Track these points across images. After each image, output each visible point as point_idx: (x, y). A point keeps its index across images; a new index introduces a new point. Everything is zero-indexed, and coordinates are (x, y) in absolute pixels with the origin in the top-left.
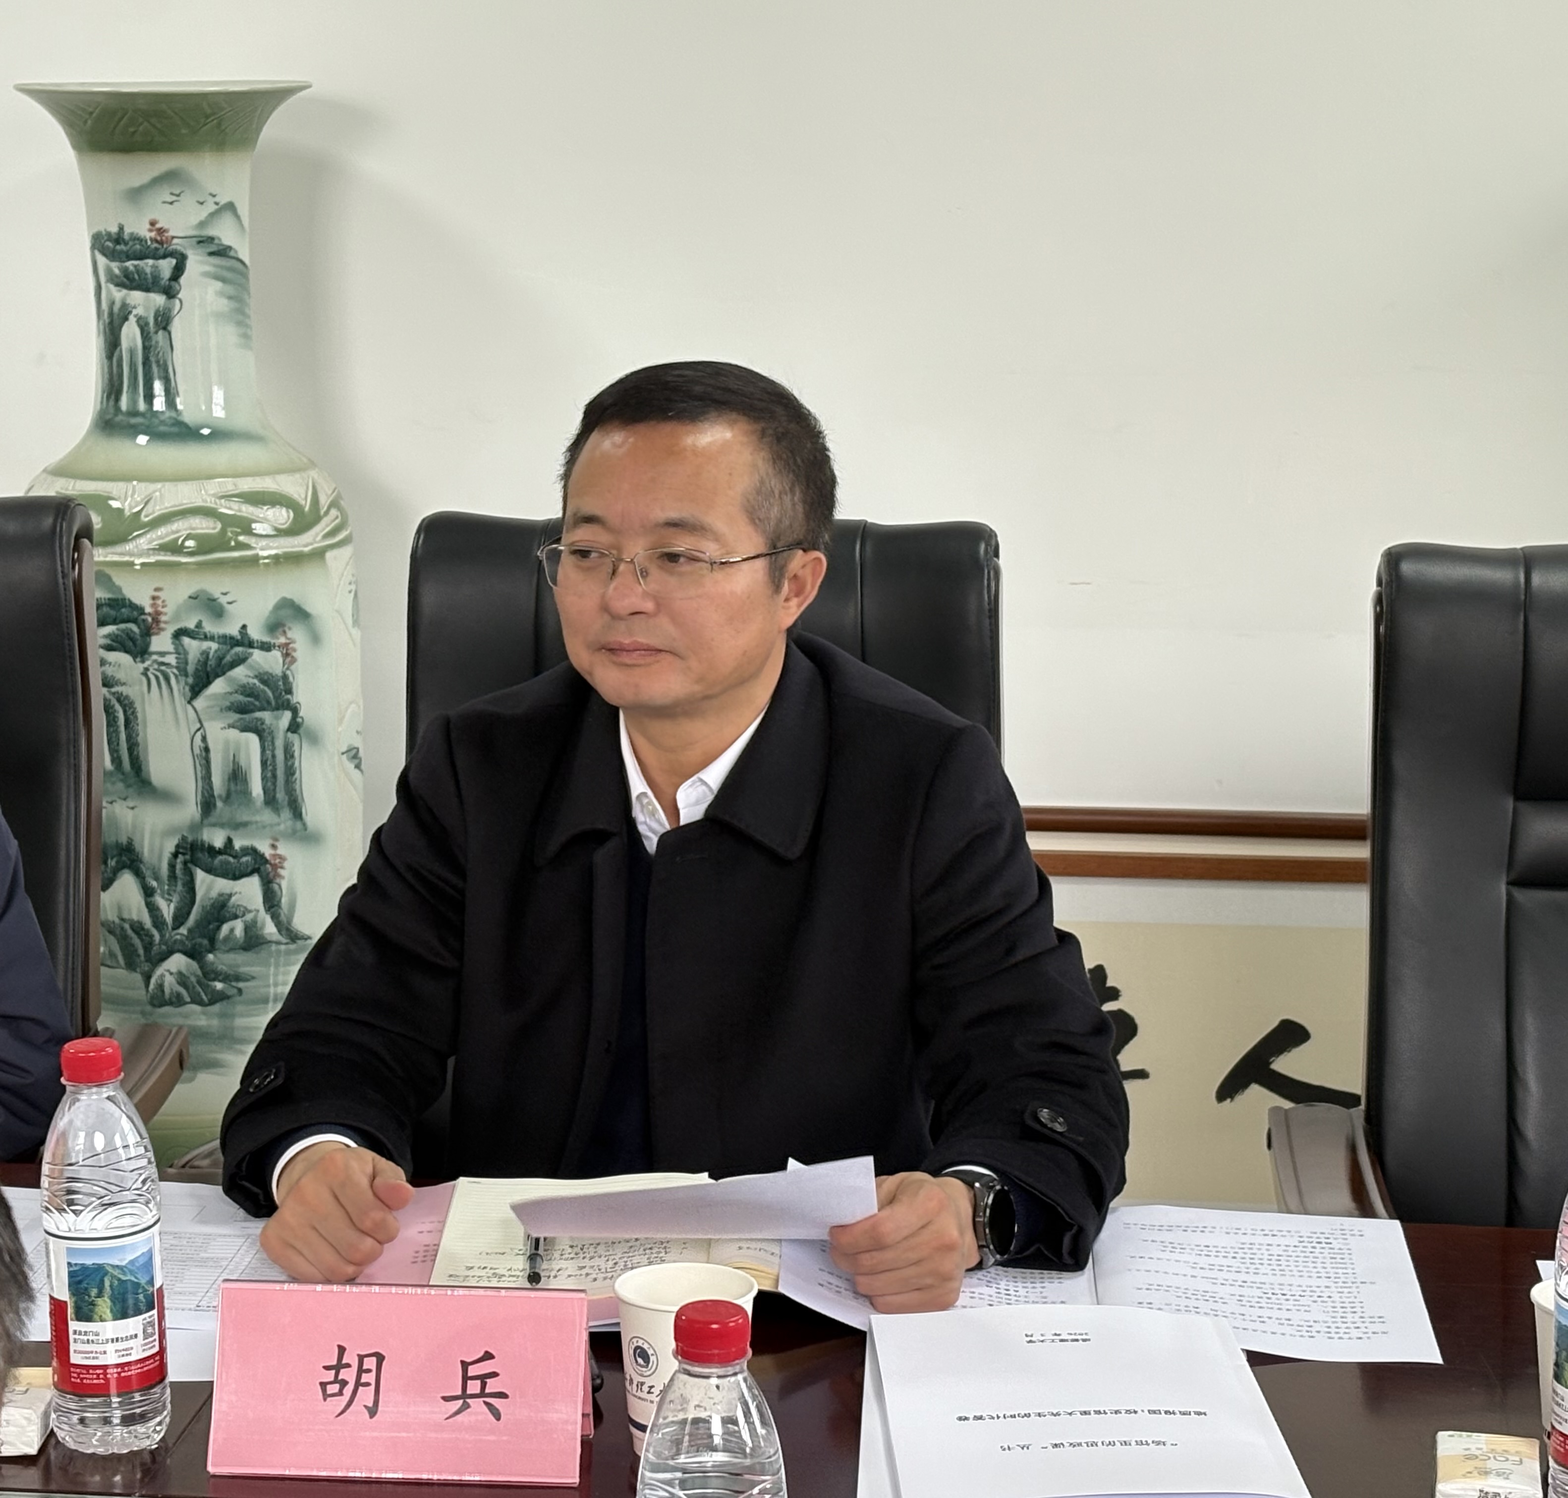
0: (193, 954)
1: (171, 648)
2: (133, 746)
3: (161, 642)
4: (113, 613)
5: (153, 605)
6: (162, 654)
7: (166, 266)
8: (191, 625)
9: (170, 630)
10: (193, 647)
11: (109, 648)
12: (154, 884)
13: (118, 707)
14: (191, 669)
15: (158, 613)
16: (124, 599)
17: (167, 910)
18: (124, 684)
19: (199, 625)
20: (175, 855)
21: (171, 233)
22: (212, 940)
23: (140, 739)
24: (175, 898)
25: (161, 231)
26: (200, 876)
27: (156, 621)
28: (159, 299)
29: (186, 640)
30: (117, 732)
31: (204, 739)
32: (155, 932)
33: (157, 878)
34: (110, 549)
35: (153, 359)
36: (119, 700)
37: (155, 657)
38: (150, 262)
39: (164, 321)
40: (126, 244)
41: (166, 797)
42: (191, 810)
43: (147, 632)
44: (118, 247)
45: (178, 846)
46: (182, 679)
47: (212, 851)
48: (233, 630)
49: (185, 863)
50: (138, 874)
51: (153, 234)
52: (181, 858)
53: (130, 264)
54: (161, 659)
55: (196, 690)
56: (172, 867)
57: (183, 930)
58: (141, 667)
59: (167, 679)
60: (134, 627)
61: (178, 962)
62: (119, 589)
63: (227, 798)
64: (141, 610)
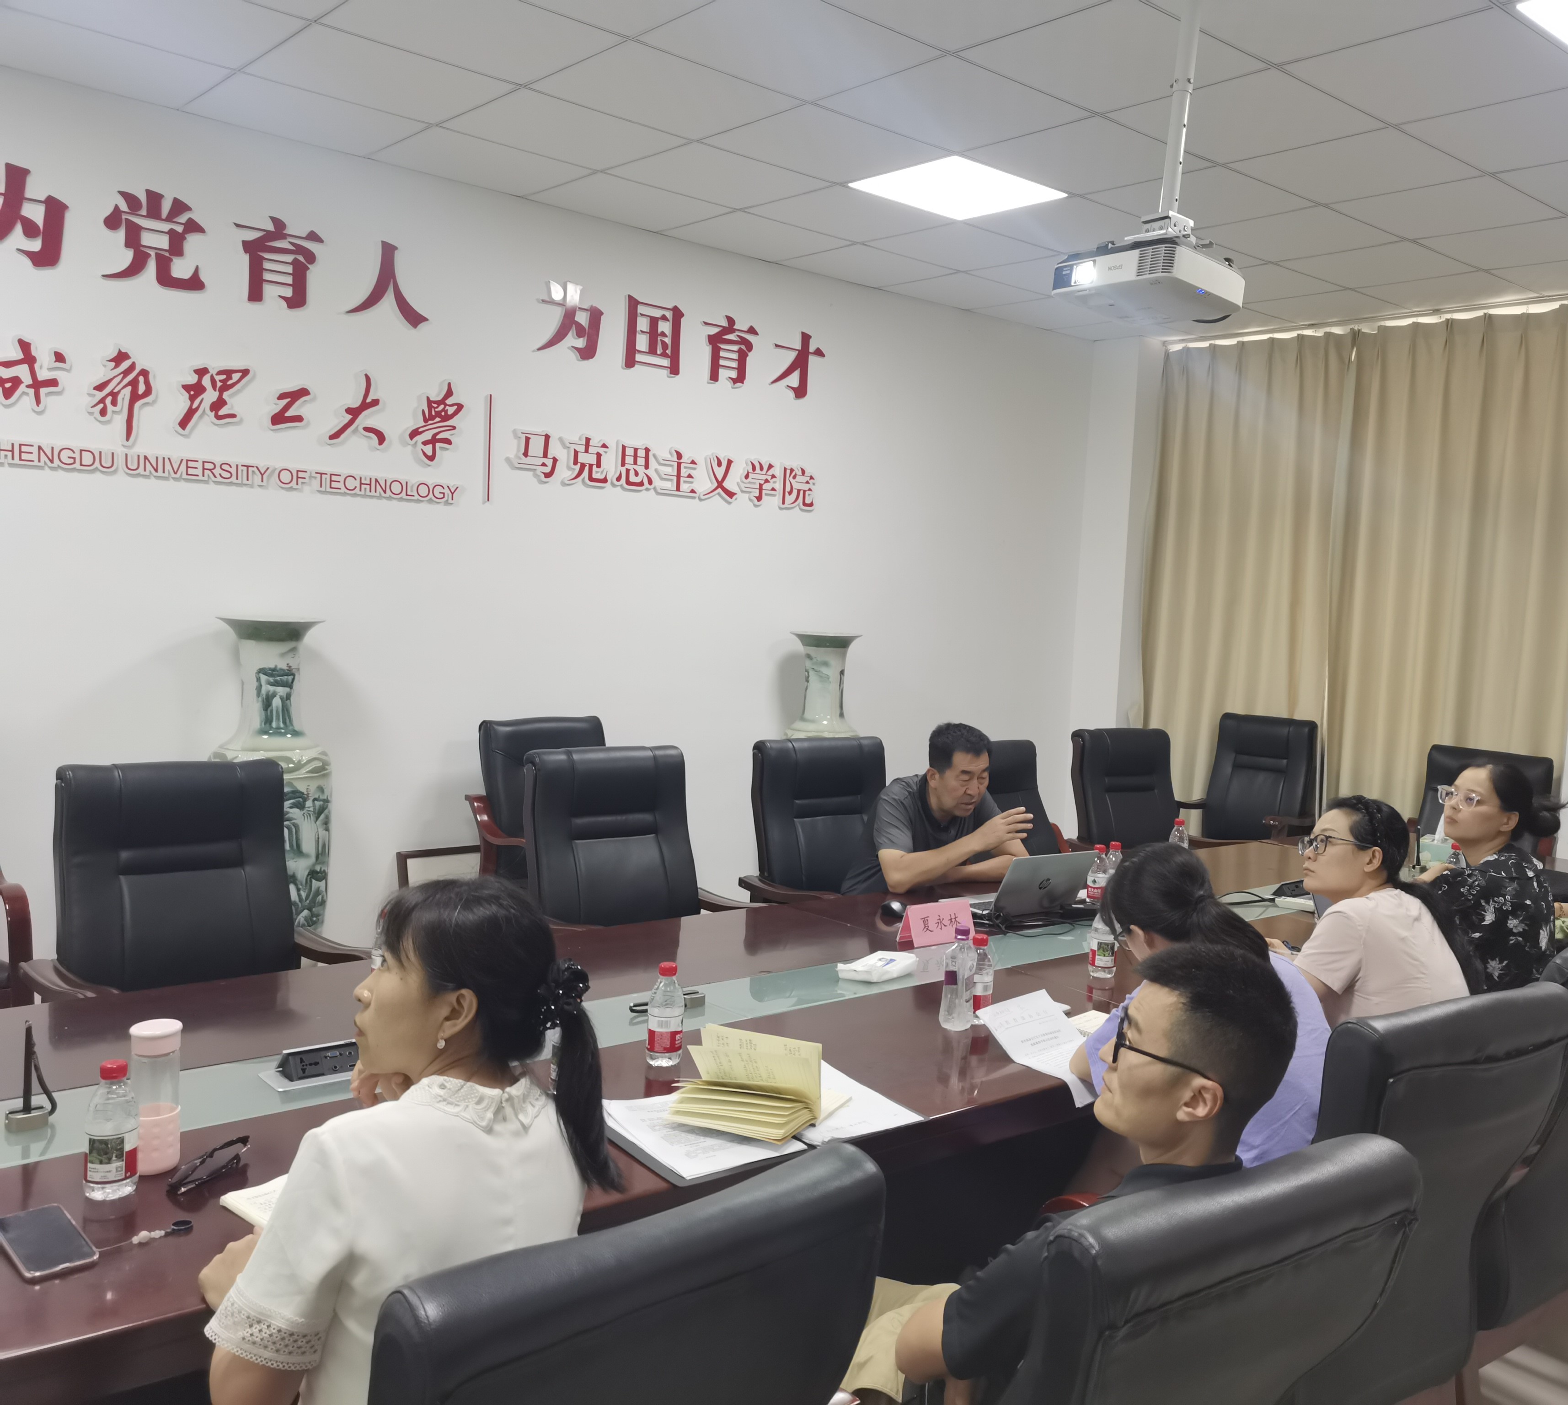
0: (310, 909)
1: (311, 805)
2: (298, 840)
3: (309, 804)
4: (294, 795)
5: (307, 791)
6: (309, 807)
7: (290, 678)
8: (317, 796)
9: (311, 799)
10: (317, 803)
11: (291, 808)
12: (301, 887)
13: (293, 827)
14: (317, 811)
15: (308, 794)
16: (298, 790)
17: (304, 894)
18: (295, 819)
19: (319, 797)
20: (308, 876)
21: (293, 668)
22: (315, 903)
23: (300, 837)
24: (307, 891)
25: (290, 667)
26: (314, 881)
27: (308, 796)
28: (288, 689)
29: (316, 802)
30: (292, 836)
31: (318, 835)
32: (300, 904)
33: (302, 885)
34: (292, 774)
35: (285, 709)
36: (294, 825)
37: (307, 809)
38: (286, 677)
39: (288, 697)
40: (277, 671)
41: (307, 856)
42: (313, 859)
43: (305, 800)
44: (274, 673)
45: (309, 873)
46: (314, 815)
47: (317, 873)
48: (326, 798)
49: (310, 878)
50: (296, 884)
51: (287, 668)
52: (309, 876)
53: (278, 678)
54: (309, 809)
55: (317, 818)
56: (306, 879)
57: (308, 902)
58: (302, 812)
59: (310, 816)
60: (301, 800)
61: (306, 913)
62: (296, 787)
63: (322, 854)
64: (303, 793)
